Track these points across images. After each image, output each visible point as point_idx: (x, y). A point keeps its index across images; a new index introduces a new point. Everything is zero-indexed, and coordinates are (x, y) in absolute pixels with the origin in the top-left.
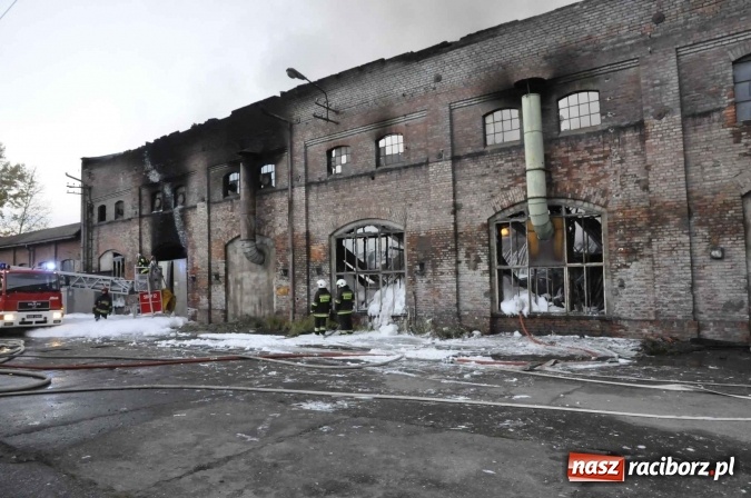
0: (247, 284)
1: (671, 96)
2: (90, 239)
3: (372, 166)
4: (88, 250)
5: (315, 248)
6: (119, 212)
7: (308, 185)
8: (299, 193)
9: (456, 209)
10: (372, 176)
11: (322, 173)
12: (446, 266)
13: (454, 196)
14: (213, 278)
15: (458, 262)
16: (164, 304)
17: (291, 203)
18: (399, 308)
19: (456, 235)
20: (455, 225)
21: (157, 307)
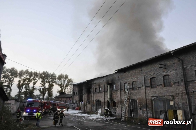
0: (88, 107)
1: (119, 88)
2: (73, 97)
3: (99, 92)
4: (73, 99)
5: (94, 102)
6: (76, 94)
7: (93, 93)
8: (93, 94)
9: (105, 99)
10: (98, 93)
11: (95, 92)
12: (104, 107)
13: (105, 97)
14: (85, 105)
15: (105, 106)
16: (79, 108)
17: (92, 95)
18: (101, 112)
19: (105, 102)
20: (105, 101)
21: (78, 109)
